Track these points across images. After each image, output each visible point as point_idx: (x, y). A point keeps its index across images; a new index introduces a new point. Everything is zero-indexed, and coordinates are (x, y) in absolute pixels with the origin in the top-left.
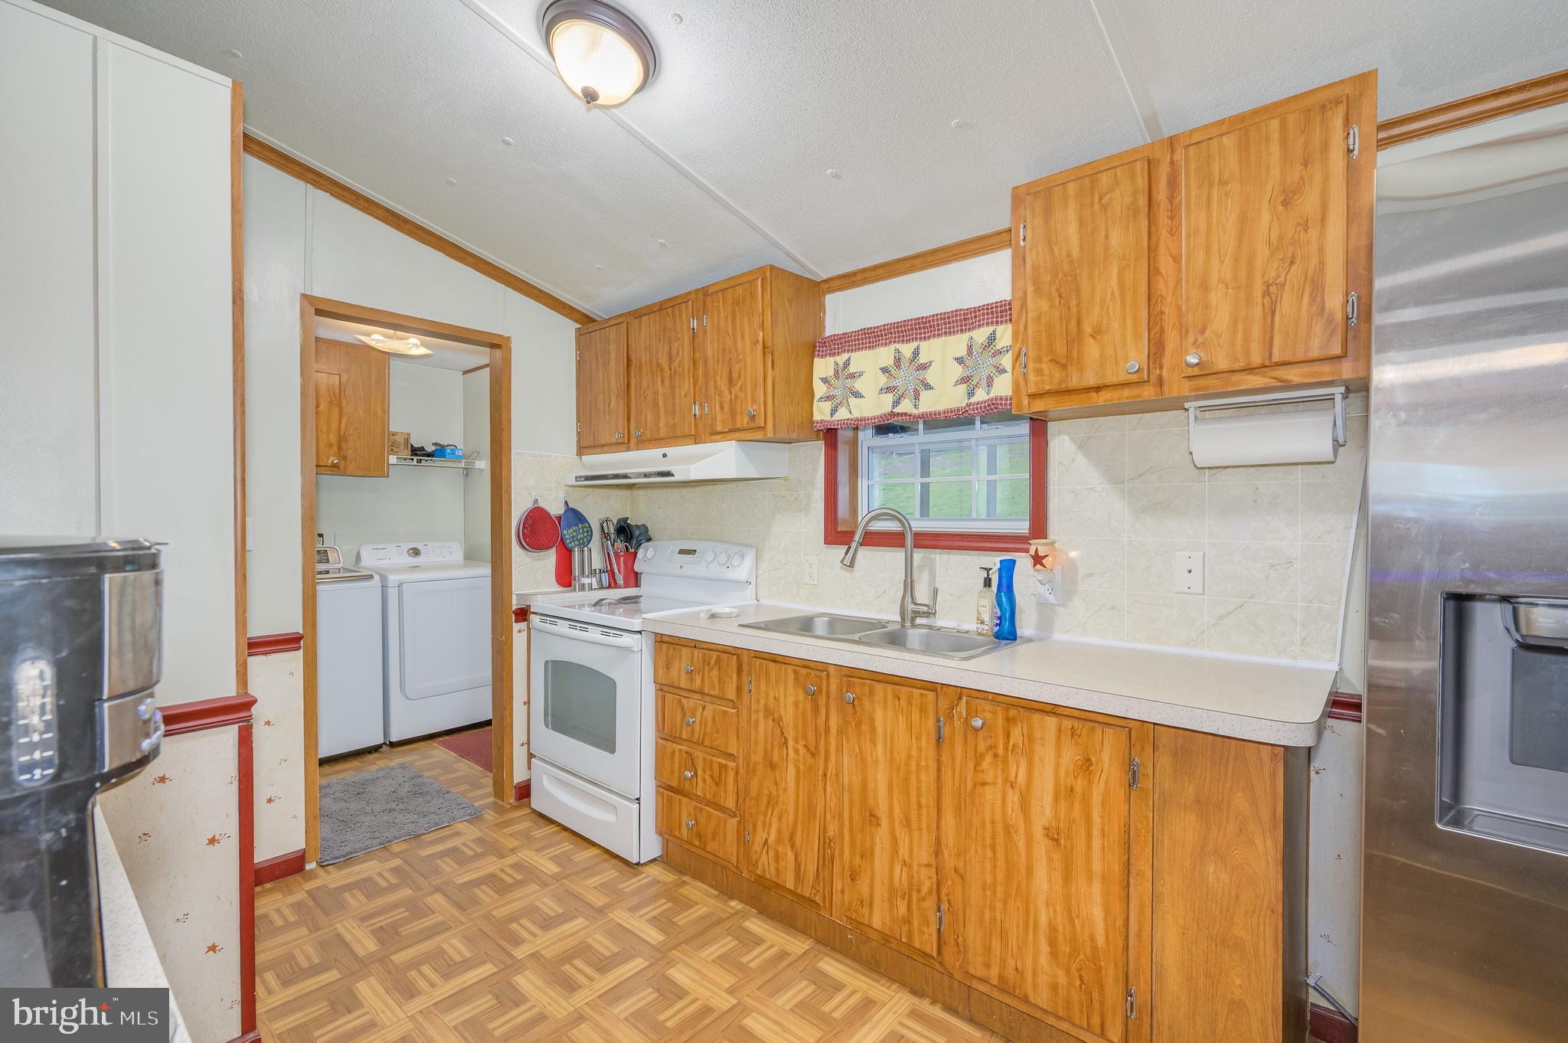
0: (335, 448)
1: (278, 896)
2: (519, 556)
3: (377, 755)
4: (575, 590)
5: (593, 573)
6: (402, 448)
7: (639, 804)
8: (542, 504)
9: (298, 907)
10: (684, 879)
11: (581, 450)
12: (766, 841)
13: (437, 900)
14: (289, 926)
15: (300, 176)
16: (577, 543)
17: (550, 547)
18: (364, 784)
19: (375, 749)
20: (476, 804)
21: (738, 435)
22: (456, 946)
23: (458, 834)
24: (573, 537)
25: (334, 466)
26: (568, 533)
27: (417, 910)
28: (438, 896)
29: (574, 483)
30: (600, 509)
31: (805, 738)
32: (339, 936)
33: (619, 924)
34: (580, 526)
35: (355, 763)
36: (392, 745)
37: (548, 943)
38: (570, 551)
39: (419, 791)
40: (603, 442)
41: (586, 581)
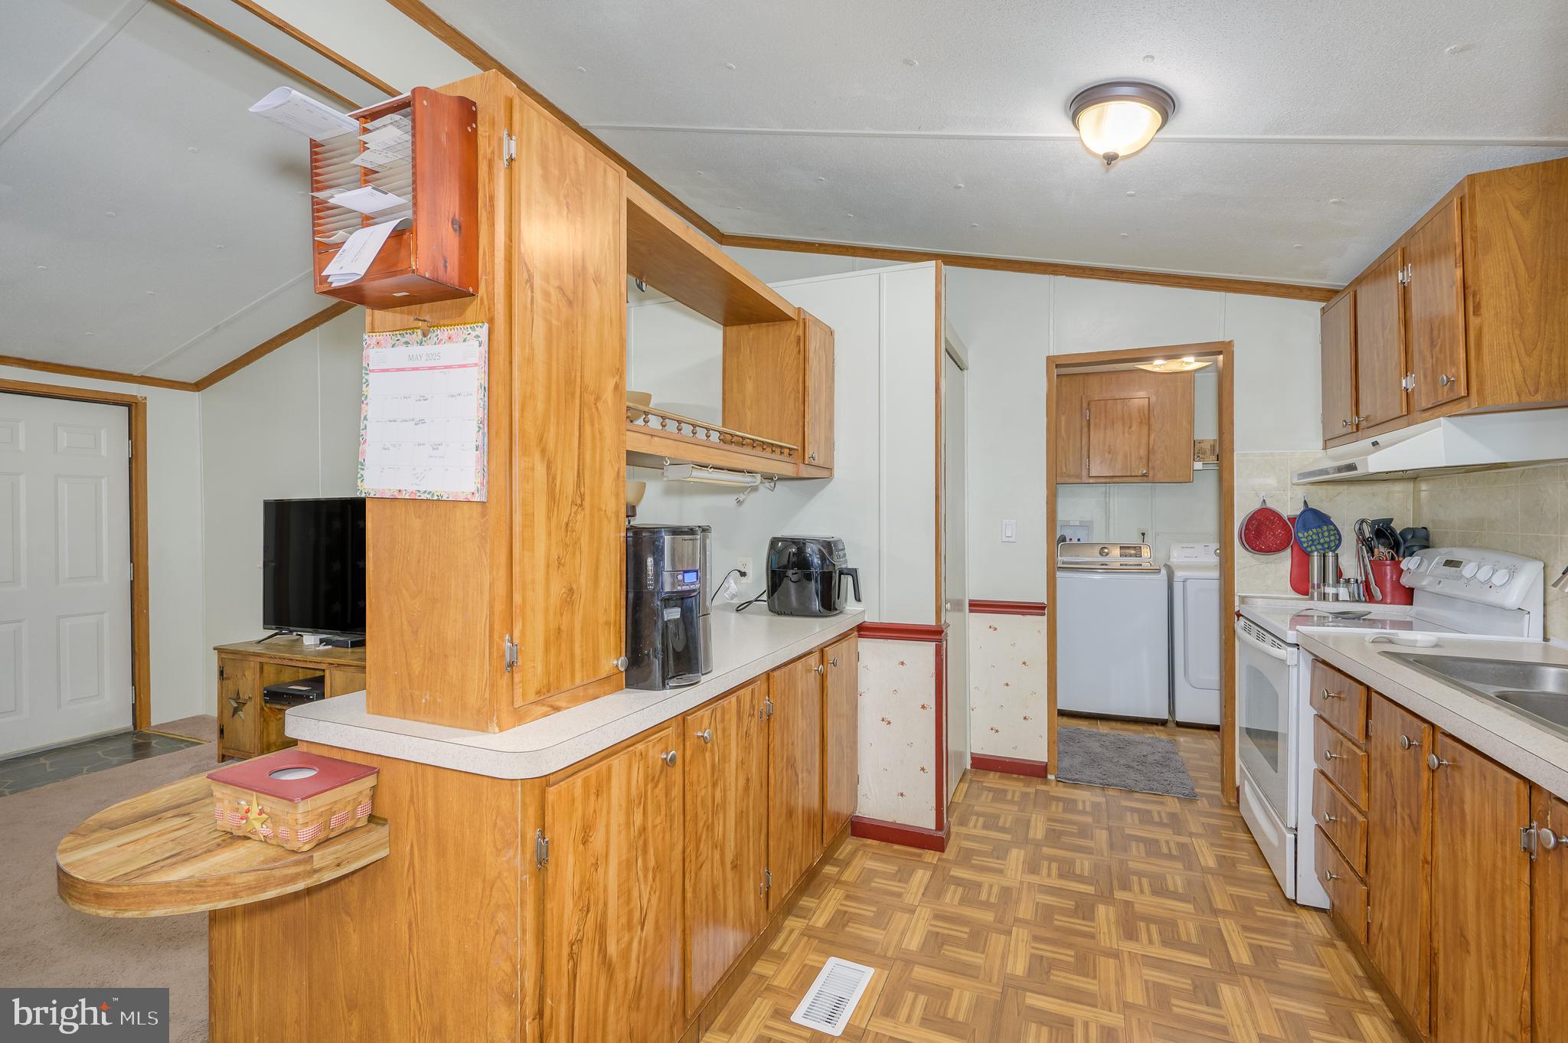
0: (1145, 461)
1: (1021, 784)
2: (1241, 555)
3: (1160, 728)
4: (1312, 598)
5: (1339, 581)
6: (1208, 453)
7: (1296, 835)
8: (1271, 505)
9: (1025, 795)
10: (1335, 942)
11: (1327, 443)
12: (1381, 925)
13: (1102, 835)
14: (1012, 802)
15: (1044, 272)
16: (1319, 547)
17: (1281, 551)
18: (1129, 743)
19: (1163, 723)
20: (1197, 790)
21: (1445, 409)
22: (1084, 864)
23: (1162, 803)
24: (1313, 540)
25: (1144, 475)
26: (1304, 536)
27: (1084, 832)
28: (1104, 834)
30: (1347, 509)
31: (1410, 807)
32: (1029, 821)
33: (1220, 930)
34: (1325, 528)
35: (1139, 728)
36: (1179, 725)
37: (1145, 901)
38: (1308, 557)
39: (1164, 763)
40: (1338, 434)
41: (1330, 590)
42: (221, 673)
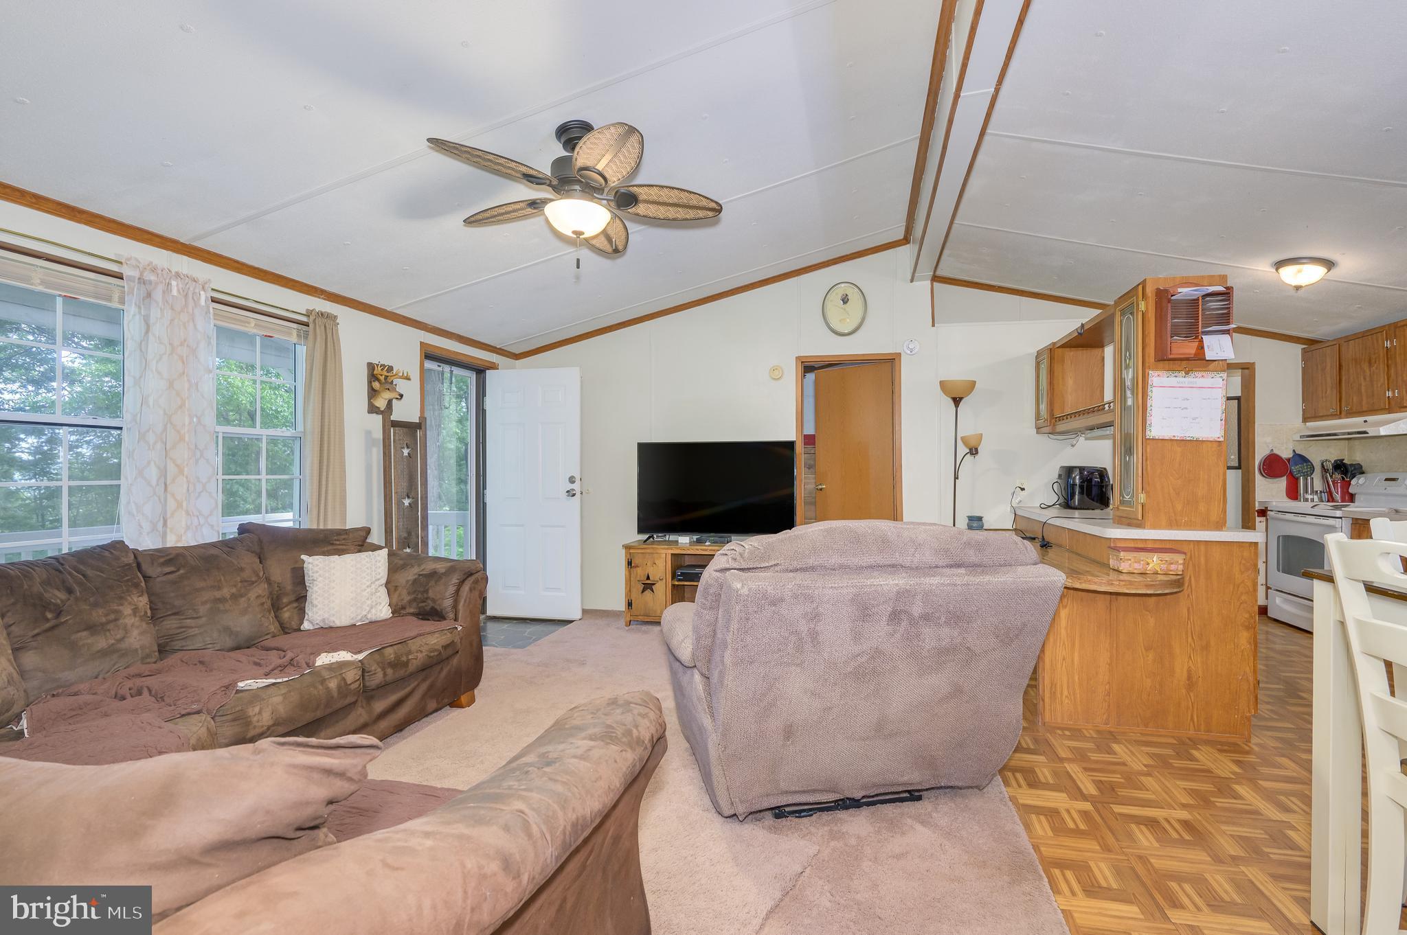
2: (1259, 480)
4: (1300, 501)
5: (1314, 492)
8: (1276, 452)
11: (1305, 420)
16: (1302, 474)
17: (1284, 476)
24: (1299, 471)
26: (1295, 469)
29: (1299, 439)
30: (1320, 454)
34: (1305, 464)
38: (1297, 479)
40: (1321, 414)
41: (1309, 497)
42: (629, 563)
